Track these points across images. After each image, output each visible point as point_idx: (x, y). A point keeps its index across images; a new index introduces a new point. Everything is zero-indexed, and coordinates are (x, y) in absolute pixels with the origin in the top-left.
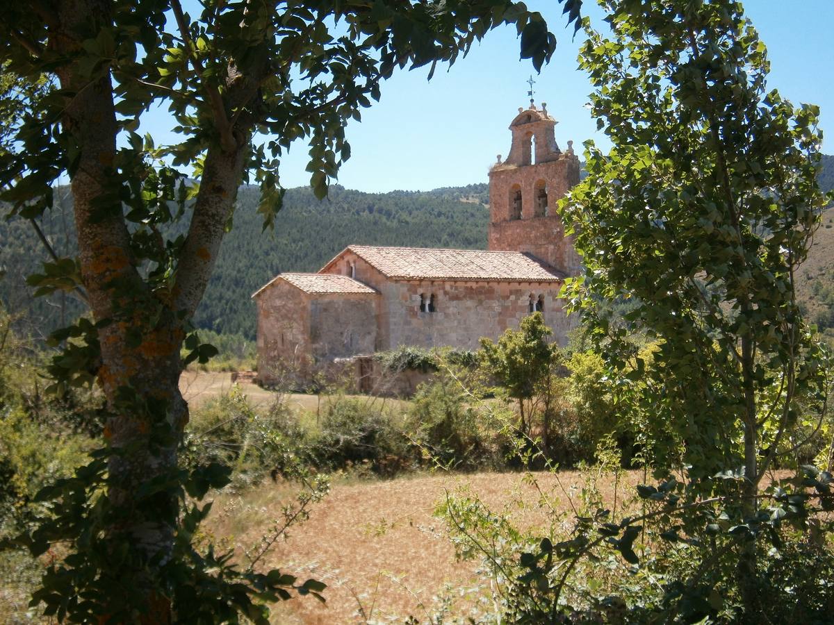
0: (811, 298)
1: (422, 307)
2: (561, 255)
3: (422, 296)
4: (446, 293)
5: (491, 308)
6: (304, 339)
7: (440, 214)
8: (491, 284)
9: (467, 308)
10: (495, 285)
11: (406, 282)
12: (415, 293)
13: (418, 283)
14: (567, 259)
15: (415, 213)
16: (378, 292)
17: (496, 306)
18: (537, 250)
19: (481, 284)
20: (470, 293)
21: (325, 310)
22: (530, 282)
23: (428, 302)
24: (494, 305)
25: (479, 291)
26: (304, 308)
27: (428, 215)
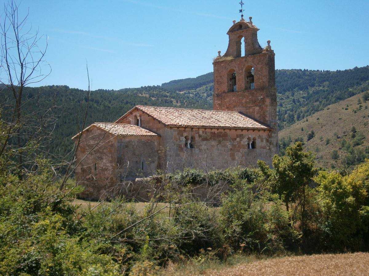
0: (340, 149)
1: (186, 145)
2: (264, 113)
3: (185, 137)
4: (200, 136)
5: (225, 146)
6: (112, 166)
7: (127, 103)
8: (226, 131)
9: (212, 146)
10: (227, 131)
11: (176, 129)
12: (182, 136)
13: (183, 129)
14: (268, 116)
15: (113, 102)
16: (159, 136)
17: (229, 144)
18: (247, 111)
19: (220, 130)
20: (214, 136)
21: (127, 147)
22: (248, 129)
23: (189, 142)
24: (228, 144)
25: (219, 135)
26: (112, 146)
27: (120, 103)
